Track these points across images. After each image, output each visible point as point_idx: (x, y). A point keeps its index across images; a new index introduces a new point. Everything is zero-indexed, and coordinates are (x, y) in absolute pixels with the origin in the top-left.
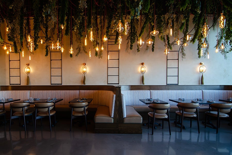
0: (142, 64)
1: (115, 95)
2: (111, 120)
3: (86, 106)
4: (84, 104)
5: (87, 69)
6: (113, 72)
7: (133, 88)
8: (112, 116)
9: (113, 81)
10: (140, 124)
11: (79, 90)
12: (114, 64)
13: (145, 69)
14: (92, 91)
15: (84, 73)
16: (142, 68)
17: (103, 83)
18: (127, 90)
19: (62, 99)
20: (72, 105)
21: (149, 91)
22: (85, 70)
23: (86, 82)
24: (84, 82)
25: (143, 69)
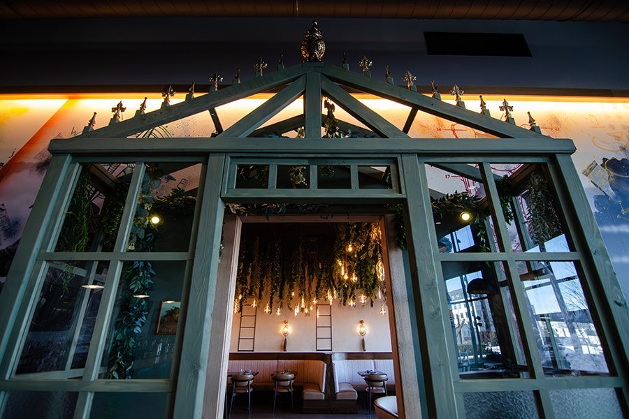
0: (362, 322)
1: (325, 365)
2: (322, 396)
3: (293, 379)
4: (290, 376)
5: (288, 329)
6: (324, 333)
7: (350, 356)
8: (323, 391)
9: (324, 346)
10: (355, 400)
11: (278, 359)
12: (326, 321)
13: (366, 329)
14: (296, 361)
15: (285, 334)
16: (361, 327)
17: (310, 349)
18: (342, 359)
19: (258, 373)
20: (276, 378)
21: (372, 361)
22: (286, 330)
23: (287, 348)
24: (284, 348)
25: (362, 330)
